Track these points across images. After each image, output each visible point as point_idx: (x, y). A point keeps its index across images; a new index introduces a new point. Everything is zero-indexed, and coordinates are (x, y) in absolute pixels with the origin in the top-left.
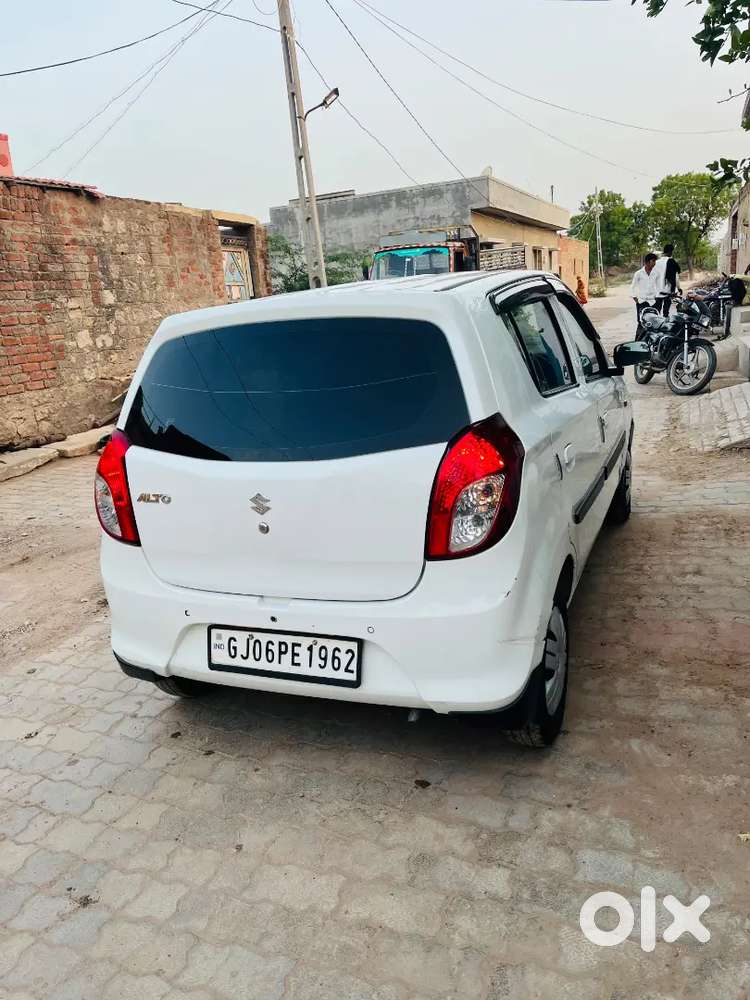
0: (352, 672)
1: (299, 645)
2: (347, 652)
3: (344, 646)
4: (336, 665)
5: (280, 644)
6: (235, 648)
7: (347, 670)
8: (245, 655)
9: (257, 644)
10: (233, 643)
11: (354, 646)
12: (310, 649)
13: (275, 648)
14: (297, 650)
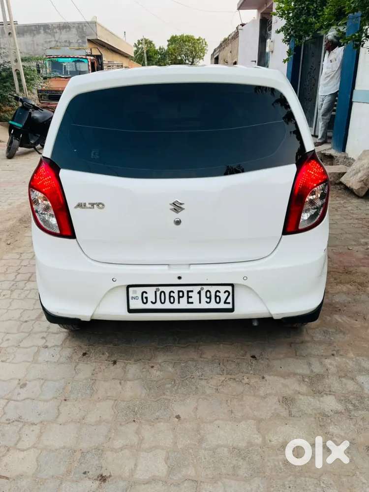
0: (229, 303)
1: (192, 291)
2: (225, 292)
3: (222, 289)
4: (218, 301)
5: (179, 292)
6: (146, 298)
7: (225, 302)
8: (154, 301)
9: (163, 294)
10: (145, 295)
11: (229, 289)
12: (199, 293)
13: (176, 295)
14: (190, 294)
